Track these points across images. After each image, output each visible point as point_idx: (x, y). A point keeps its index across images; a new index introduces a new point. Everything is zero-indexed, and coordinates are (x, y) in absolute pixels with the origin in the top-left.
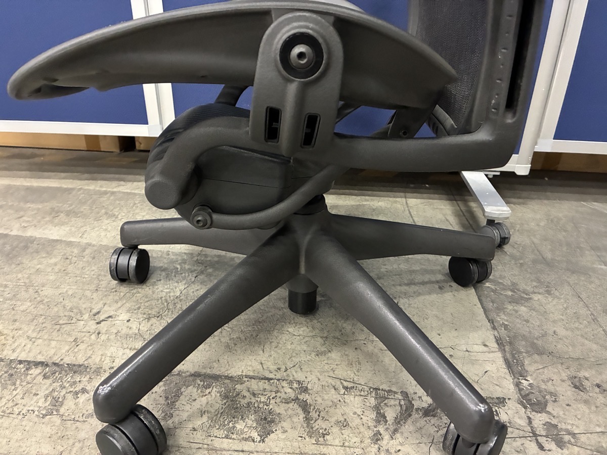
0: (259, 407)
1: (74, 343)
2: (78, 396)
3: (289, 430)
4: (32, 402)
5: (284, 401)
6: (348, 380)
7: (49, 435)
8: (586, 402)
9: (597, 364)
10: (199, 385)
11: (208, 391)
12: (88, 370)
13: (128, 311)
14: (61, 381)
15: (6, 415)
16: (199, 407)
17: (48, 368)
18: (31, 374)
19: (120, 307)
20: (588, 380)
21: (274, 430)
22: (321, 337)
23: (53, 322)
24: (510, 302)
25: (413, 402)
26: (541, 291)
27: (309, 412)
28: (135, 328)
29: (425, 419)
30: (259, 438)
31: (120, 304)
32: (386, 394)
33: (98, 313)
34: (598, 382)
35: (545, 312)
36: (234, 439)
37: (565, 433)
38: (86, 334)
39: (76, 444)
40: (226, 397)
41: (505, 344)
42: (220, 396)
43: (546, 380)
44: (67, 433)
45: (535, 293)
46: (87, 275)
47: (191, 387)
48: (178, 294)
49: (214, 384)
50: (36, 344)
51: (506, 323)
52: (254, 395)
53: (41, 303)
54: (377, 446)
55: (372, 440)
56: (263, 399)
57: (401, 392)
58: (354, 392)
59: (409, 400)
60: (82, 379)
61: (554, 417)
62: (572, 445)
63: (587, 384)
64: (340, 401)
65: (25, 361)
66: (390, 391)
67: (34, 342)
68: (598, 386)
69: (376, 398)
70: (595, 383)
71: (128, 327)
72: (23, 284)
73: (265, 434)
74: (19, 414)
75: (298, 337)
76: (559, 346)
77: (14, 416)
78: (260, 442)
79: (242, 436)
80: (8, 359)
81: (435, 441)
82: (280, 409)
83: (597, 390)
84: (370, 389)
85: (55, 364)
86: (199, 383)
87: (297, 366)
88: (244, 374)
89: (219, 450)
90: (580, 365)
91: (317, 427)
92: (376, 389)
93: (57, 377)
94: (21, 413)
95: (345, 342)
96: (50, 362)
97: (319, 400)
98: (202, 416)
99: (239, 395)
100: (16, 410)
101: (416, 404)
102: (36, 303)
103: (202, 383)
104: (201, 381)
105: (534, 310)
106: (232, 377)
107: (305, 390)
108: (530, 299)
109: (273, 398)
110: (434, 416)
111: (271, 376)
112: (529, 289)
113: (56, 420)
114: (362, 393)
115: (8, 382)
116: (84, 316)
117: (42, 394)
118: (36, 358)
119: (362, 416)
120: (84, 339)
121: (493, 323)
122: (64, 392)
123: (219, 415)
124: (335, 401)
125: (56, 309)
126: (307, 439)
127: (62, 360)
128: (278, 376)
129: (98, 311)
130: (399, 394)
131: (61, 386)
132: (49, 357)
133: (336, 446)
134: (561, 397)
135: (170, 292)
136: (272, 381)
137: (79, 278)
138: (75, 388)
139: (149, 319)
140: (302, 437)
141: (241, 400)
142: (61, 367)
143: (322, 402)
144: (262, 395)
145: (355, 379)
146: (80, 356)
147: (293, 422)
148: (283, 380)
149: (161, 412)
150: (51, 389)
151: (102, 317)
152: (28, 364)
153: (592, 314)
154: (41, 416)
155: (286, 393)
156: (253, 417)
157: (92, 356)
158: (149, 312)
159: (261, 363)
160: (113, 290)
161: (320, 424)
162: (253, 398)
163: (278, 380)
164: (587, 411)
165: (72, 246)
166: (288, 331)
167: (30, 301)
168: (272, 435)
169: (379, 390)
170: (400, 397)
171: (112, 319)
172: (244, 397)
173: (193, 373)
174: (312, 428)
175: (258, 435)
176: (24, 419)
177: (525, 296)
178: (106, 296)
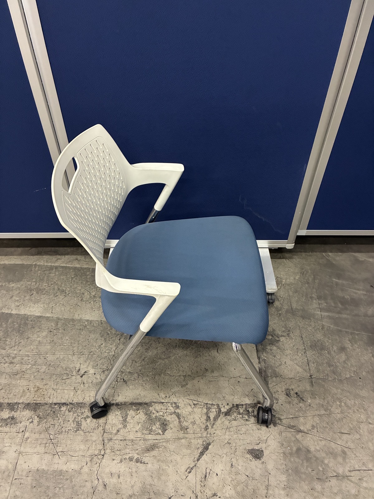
0: (160, 418)
1: (74, 390)
2: (87, 419)
3: (173, 428)
4: (69, 425)
5: (170, 414)
6: (195, 400)
7: (81, 440)
8: (289, 403)
9: (299, 381)
10: (134, 409)
11: (139, 411)
12: (86, 405)
13: (93, 367)
14: (77, 413)
15: (60, 433)
16: (136, 420)
17: (68, 406)
18: (63, 410)
19: (88, 365)
20: (293, 390)
21: (167, 429)
22: (183, 376)
23: (61, 378)
24: (269, 344)
25: (221, 409)
26: (285, 334)
27: (180, 419)
28: (99, 378)
29: (225, 417)
30: (162, 433)
31: (88, 363)
32: (211, 406)
33: (79, 370)
34: (297, 391)
35: (284, 349)
36: (152, 434)
37: (277, 419)
38: (77, 384)
39: (93, 443)
40: (146, 414)
41: (262, 372)
42: (144, 414)
43: (276, 391)
44: (88, 438)
45: (282, 336)
46: (65, 343)
47: (131, 411)
48: (113, 353)
49: (140, 408)
50: (58, 393)
51: (265, 358)
52: (157, 412)
53: (50, 366)
54: (206, 432)
55: (205, 429)
56: (161, 414)
57: (217, 404)
58: (198, 406)
59: (220, 408)
60: (85, 411)
61: (275, 411)
62: (279, 425)
63: (292, 392)
64: (192, 411)
65: (57, 403)
66: (212, 404)
67: (57, 392)
68: (296, 393)
69: (207, 409)
70: (295, 392)
71: (96, 378)
72: (36, 353)
73: (164, 430)
74: (65, 432)
75: (173, 377)
76: (285, 371)
77: (64, 433)
78: (162, 434)
79: (155, 433)
80: (49, 403)
81: (228, 427)
82: (168, 418)
83: (296, 395)
84: (204, 404)
85: (71, 403)
86: (134, 408)
87: (174, 394)
88: (152, 401)
89: (148, 440)
90: (292, 382)
91: (184, 425)
92: (207, 404)
93: (74, 411)
94: (66, 431)
95: (193, 378)
96: (68, 403)
97: (184, 412)
98: (138, 425)
99: (151, 412)
100: (64, 431)
101: (223, 410)
102: (48, 366)
103: (135, 408)
104: (135, 407)
105: (279, 348)
106: (147, 403)
107: (178, 407)
108: (279, 340)
109: (165, 413)
110: (229, 415)
111: (163, 401)
112: (280, 333)
113: (81, 432)
114: (201, 407)
115: (54, 416)
116: (73, 373)
117: (71, 420)
118: (61, 401)
119: (201, 418)
120: (78, 387)
121: (259, 359)
122: (80, 418)
123: (145, 424)
124: (190, 411)
125: (59, 370)
126: (180, 431)
127: (73, 401)
128: (166, 401)
129: (79, 368)
130: (216, 405)
131: (77, 415)
132: (66, 399)
133: (191, 433)
134: (280, 401)
135: (109, 353)
136: (164, 404)
137: (62, 346)
138: (84, 416)
139: (104, 371)
140: (178, 431)
141: (153, 415)
142: (74, 405)
143: (185, 413)
144: (161, 411)
145: (198, 399)
146: (80, 397)
147: (174, 424)
148: (169, 403)
149: (122, 424)
150: (74, 418)
151: (82, 372)
152: (59, 405)
153: (305, 348)
154: (75, 431)
155: (170, 410)
156: (158, 423)
157: (85, 397)
158: (103, 367)
159: (158, 394)
160: (82, 354)
161: (185, 424)
162: (157, 414)
163: (167, 403)
164: (289, 407)
165: (50, 320)
166: (168, 374)
167: (45, 365)
168: (167, 431)
169: (208, 404)
170: (216, 407)
171: (87, 374)
172: (154, 413)
173: (130, 402)
174: (182, 426)
175: (162, 432)
176: (69, 434)
177: (277, 339)
178: (79, 358)
